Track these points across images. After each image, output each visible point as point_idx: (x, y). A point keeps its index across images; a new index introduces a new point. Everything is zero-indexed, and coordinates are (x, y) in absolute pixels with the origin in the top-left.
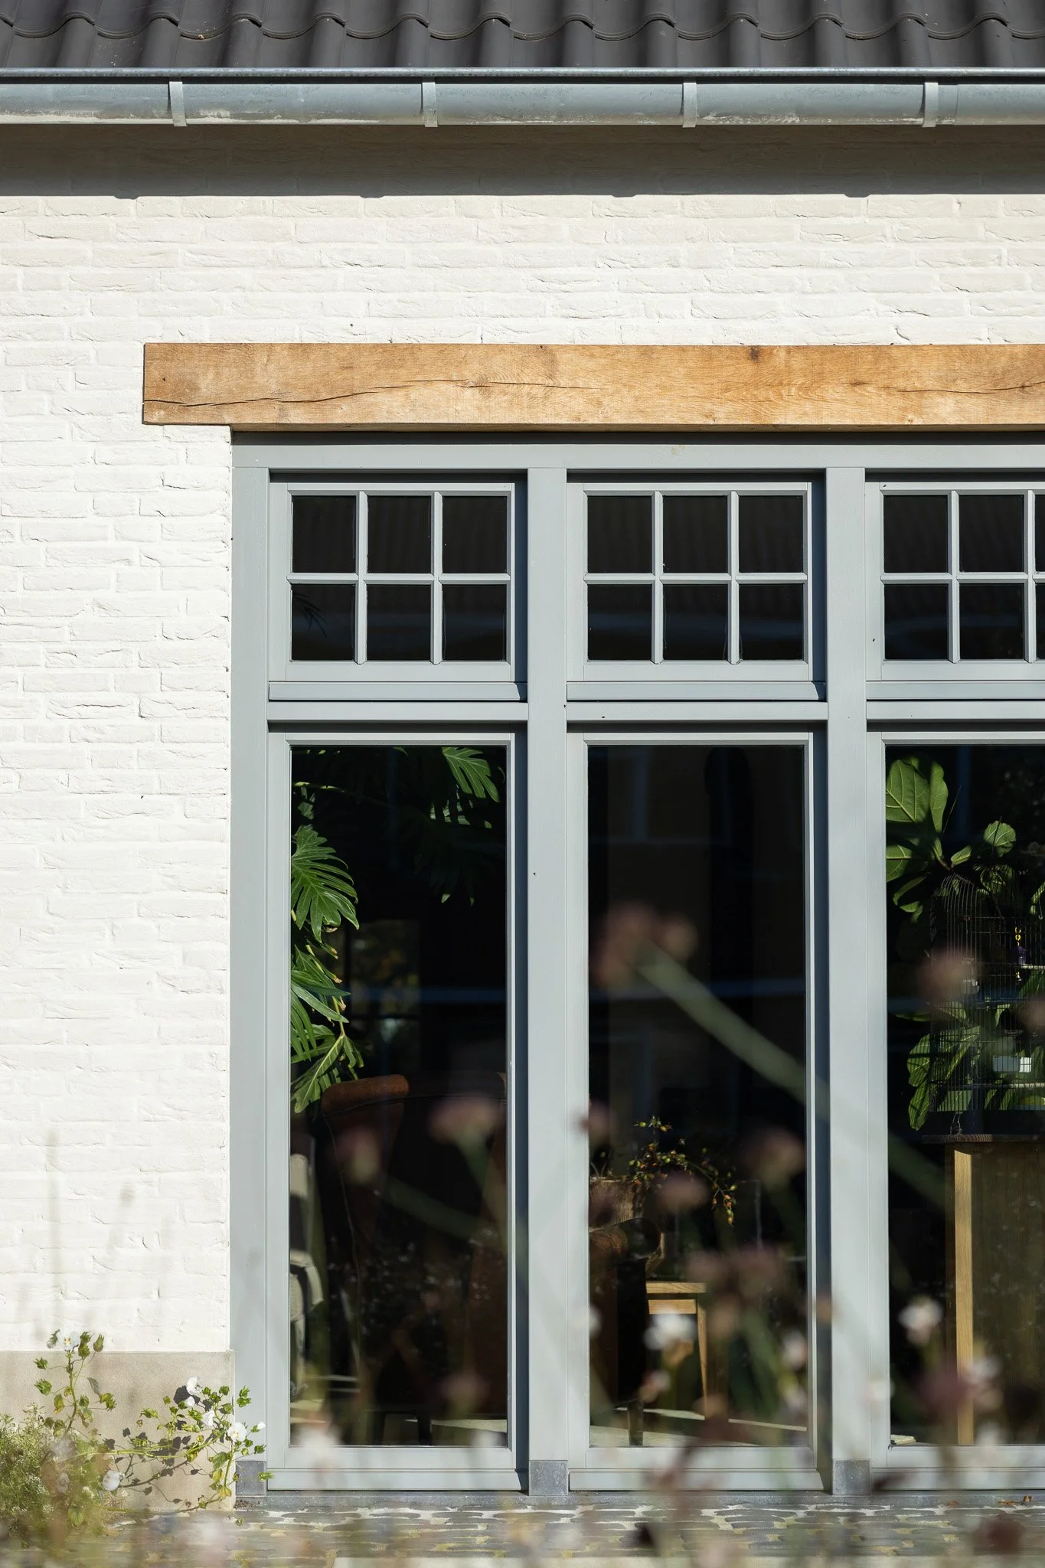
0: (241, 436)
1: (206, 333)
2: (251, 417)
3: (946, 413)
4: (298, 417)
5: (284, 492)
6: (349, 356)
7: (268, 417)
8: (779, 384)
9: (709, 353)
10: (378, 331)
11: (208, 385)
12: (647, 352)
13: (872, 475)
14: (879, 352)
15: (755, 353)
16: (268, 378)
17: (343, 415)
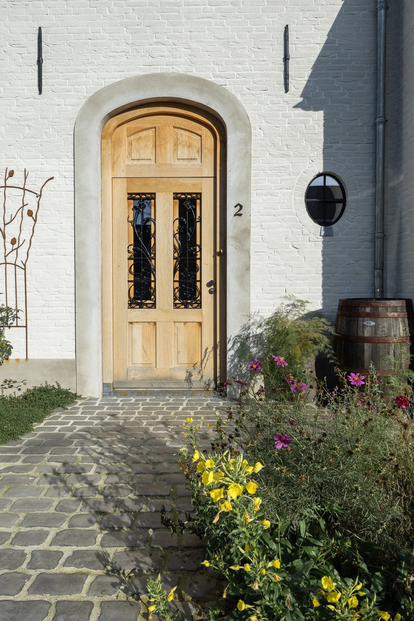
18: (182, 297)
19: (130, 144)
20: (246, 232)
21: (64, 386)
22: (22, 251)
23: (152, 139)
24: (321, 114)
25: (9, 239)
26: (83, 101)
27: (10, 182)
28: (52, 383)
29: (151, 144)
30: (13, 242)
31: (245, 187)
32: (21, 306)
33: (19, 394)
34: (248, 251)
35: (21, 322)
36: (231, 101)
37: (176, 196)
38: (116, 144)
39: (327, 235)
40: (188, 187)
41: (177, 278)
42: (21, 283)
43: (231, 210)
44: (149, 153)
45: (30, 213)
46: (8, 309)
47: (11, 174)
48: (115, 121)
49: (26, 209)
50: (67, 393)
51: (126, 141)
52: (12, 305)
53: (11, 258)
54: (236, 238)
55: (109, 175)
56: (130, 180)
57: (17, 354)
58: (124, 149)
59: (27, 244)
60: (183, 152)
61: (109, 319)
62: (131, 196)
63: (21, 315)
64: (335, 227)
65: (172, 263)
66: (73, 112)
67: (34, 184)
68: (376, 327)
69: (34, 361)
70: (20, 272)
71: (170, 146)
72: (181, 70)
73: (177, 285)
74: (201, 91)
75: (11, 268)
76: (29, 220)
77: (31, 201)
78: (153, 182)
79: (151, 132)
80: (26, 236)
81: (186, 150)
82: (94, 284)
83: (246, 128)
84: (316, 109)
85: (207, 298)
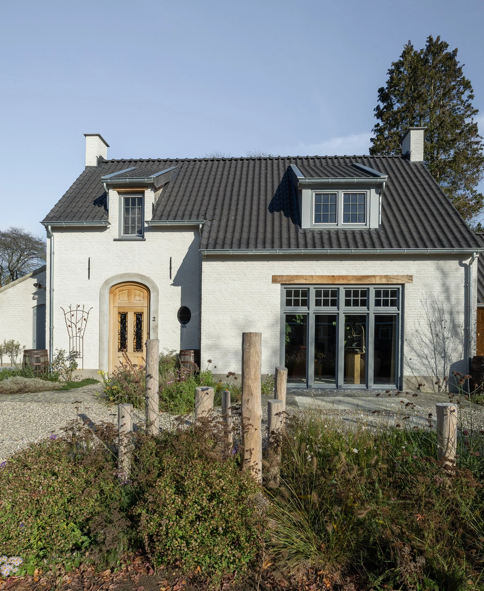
0: (282, 284)
1: (278, 274)
2: (283, 283)
3: (352, 282)
4: (287, 283)
5: (285, 290)
6: (292, 277)
7: (285, 283)
8: (335, 279)
9: (328, 276)
10: (295, 274)
11: (278, 279)
12: (322, 276)
13: (344, 288)
14: (346, 276)
15: (333, 276)
16: (284, 279)
17: (292, 282)
18: (137, 348)
19: (119, 295)
20: (157, 327)
21: (95, 378)
22: (82, 332)
23: (127, 294)
24: (180, 287)
25: (78, 328)
26: (103, 282)
27: (78, 309)
28: (91, 377)
29: (126, 295)
30: (79, 329)
31: (157, 311)
32: (81, 351)
33: (80, 381)
34: (157, 333)
35: (81, 356)
36: (152, 282)
37: (135, 313)
38: (115, 295)
39: (182, 327)
40: (139, 310)
41: (135, 341)
42: (81, 343)
43: (152, 319)
44: (126, 298)
45: (85, 319)
46: (77, 352)
47: (79, 306)
48: (114, 288)
49: (84, 318)
50: (96, 381)
51: (118, 294)
52: (78, 350)
53: (78, 335)
54: (153, 329)
55: (112, 306)
56: (119, 307)
57: (79, 367)
58: (117, 297)
59: (83, 330)
60: (137, 298)
61: (111, 355)
62: (119, 313)
63: (81, 354)
64: (187, 325)
65: (133, 336)
66: (100, 285)
67: (86, 310)
68: (184, 359)
69: (85, 370)
70: (81, 339)
71: (133, 296)
72: (136, 272)
73: (135, 344)
74: (142, 279)
75: (78, 338)
76: (84, 322)
77: (85, 315)
78: (127, 308)
79: (127, 291)
80: (83, 327)
81: (138, 297)
82: (106, 344)
83: (157, 291)
84: (178, 286)
85: (144, 348)
